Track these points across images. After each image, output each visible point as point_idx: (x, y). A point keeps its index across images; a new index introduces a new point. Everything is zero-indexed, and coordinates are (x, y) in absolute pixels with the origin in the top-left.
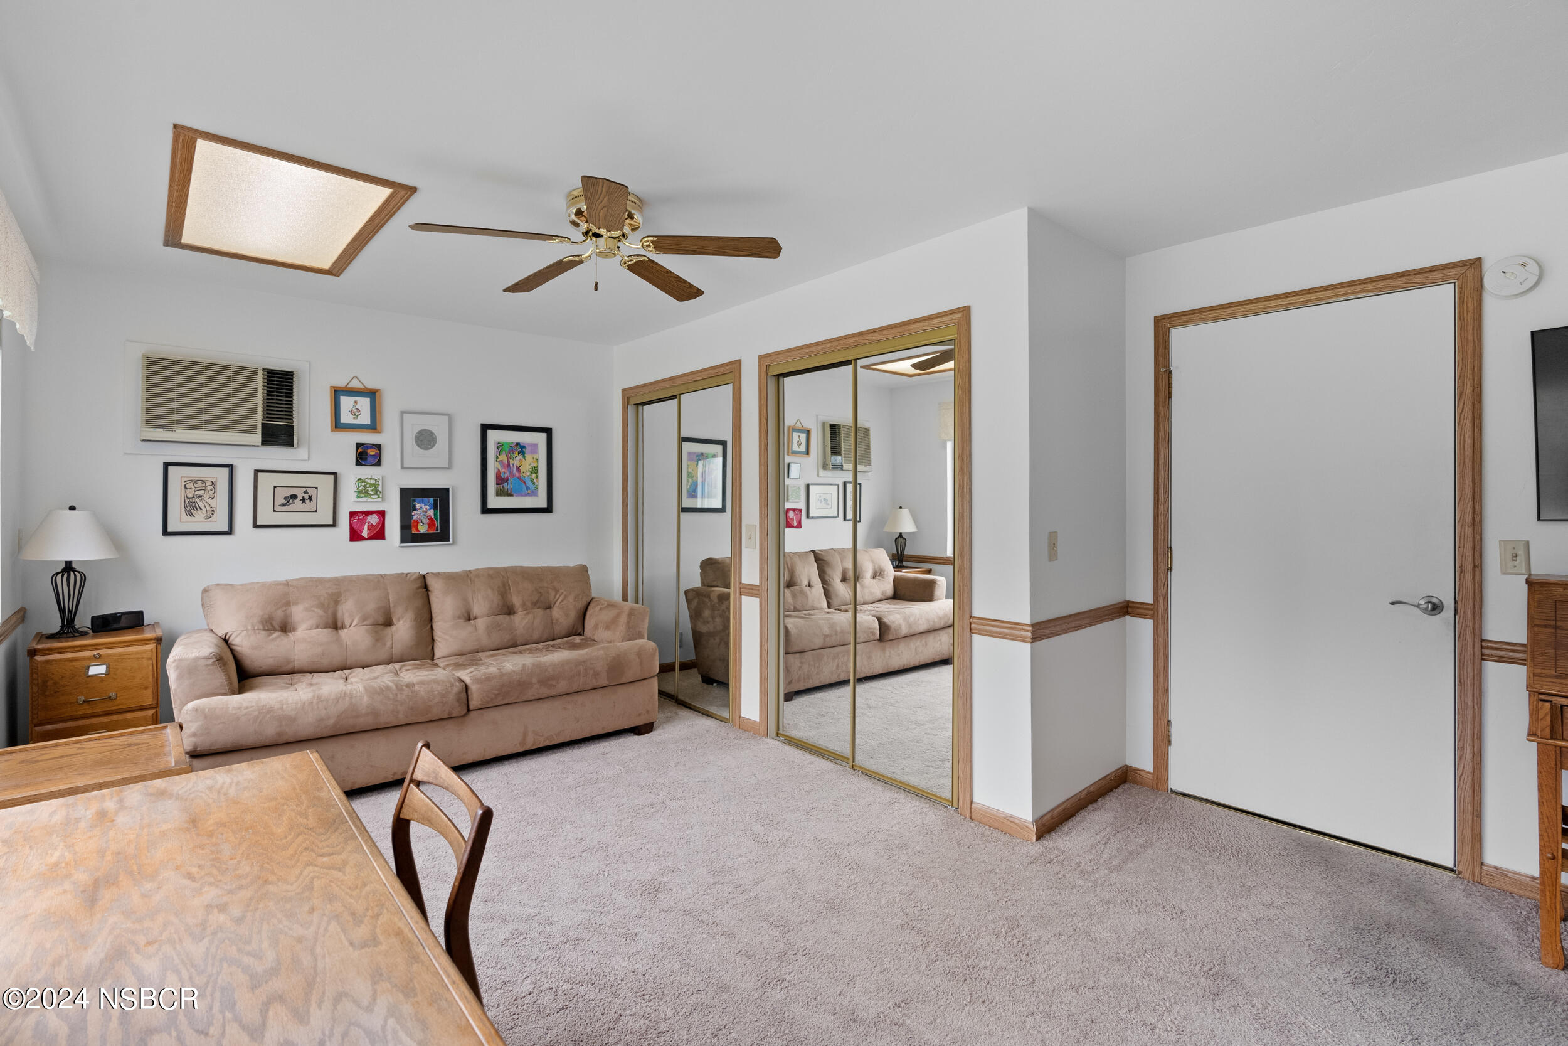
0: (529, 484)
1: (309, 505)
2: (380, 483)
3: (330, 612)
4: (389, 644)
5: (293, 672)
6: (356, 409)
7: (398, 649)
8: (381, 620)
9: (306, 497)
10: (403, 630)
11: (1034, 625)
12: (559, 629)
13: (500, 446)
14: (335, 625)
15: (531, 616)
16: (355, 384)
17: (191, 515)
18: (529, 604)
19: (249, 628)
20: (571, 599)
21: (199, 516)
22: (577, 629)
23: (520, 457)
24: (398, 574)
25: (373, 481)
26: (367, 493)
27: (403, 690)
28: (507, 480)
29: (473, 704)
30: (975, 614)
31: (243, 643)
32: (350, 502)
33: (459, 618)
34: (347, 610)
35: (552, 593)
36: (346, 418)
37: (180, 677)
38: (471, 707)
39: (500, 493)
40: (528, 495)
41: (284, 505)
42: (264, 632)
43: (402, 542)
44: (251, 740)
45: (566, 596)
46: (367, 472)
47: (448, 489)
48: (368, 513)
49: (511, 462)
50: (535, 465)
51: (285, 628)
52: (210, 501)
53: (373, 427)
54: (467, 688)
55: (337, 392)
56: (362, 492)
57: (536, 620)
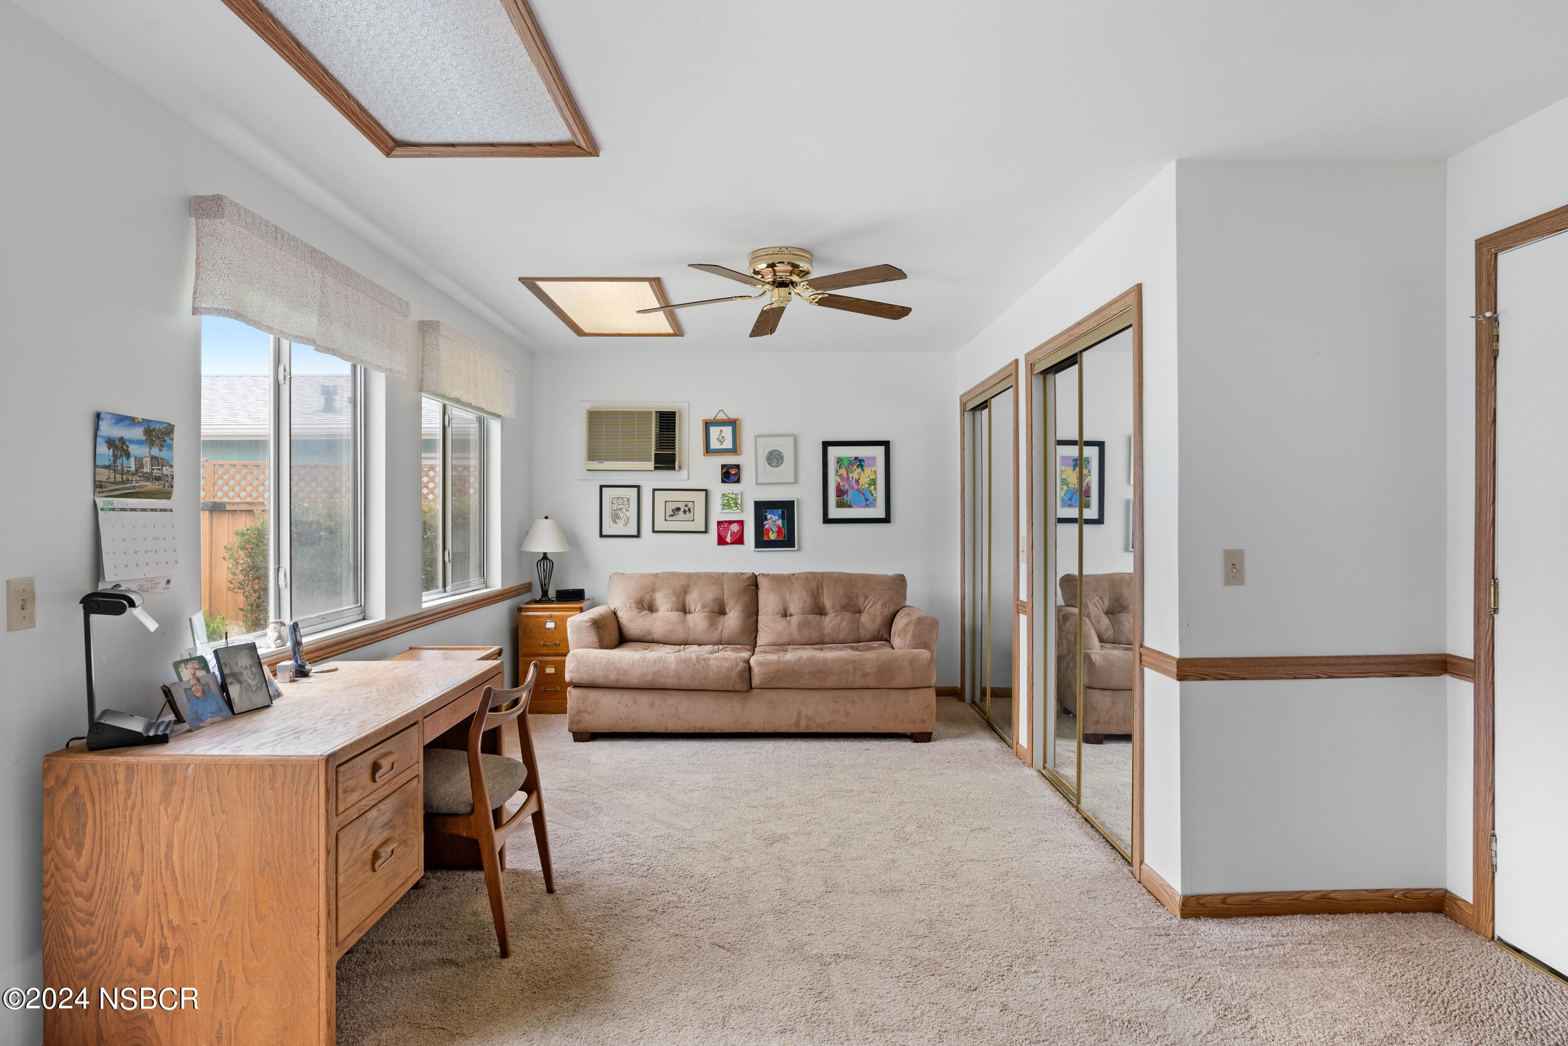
0: (869, 496)
1: (689, 516)
2: (739, 497)
3: (680, 599)
4: (720, 629)
5: (653, 642)
6: (721, 437)
7: (725, 635)
8: (716, 609)
9: (687, 510)
10: (733, 620)
11: (1179, 659)
12: (864, 633)
13: (839, 461)
14: (684, 610)
15: (839, 618)
16: (721, 416)
17: (616, 523)
18: (838, 606)
19: (628, 606)
20: (879, 605)
21: (621, 523)
22: (884, 635)
23: (859, 470)
24: (736, 574)
25: (734, 496)
26: (729, 506)
27: (700, 662)
28: (847, 492)
29: (756, 681)
30: (1147, 644)
31: (625, 616)
32: (718, 514)
33: (777, 614)
34: (694, 600)
35: (861, 600)
36: (714, 445)
37: (572, 632)
38: (753, 686)
39: (840, 505)
40: (867, 506)
41: (672, 516)
42: (636, 610)
43: (756, 548)
44: (601, 681)
45: (874, 603)
46: (730, 488)
47: (794, 501)
48: (731, 522)
49: (851, 475)
50: (873, 477)
51: (651, 608)
52: (626, 512)
53: (734, 450)
54: (750, 669)
55: (708, 425)
56: (726, 505)
57: (845, 623)
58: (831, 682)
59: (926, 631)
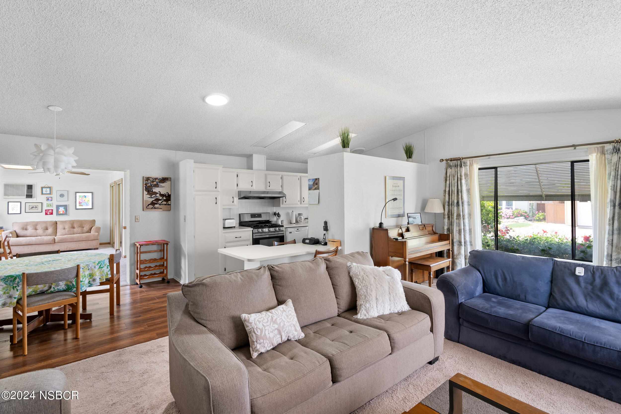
0: (87, 203)
1: (36, 209)
2: (52, 204)
3: (35, 227)
4: (46, 233)
5: (27, 236)
6: (46, 191)
7: (48, 234)
8: (45, 229)
9: (36, 207)
10: (50, 230)
12: (84, 231)
13: (80, 196)
14: (36, 229)
15: (78, 229)
16: (46, 186)
18: (78, 227)
19: (20, 229)
20: (88, 226)
22: (89, 231)
23: (85, 198)
24: (51, 221)
25: (50, 204)
26: (49, 206)
27: (42, 239)
28: (82, 203)
29: (56, 242)
31: (18, 231)
32: (45, 208)
33: (62, 229)
34: (39, 227)
35: (84, 225)
36: (44, 192)
39: (80, 206)
41: (31, 209)
42: (22, 230)
43: (57, 215)
46: (49, 202)
47: (67, 205)
48: (49, 210)
49: (83, 199)
50: (88, 200)
51: (26, 229)
52: (17, 208)
53: (50, 194)
54: (55, 239)
55: (42, 188)
56: (48, 206)
57: (80, 230)
58: (75, 240)
59: (98, 230)
